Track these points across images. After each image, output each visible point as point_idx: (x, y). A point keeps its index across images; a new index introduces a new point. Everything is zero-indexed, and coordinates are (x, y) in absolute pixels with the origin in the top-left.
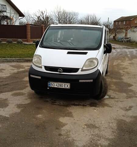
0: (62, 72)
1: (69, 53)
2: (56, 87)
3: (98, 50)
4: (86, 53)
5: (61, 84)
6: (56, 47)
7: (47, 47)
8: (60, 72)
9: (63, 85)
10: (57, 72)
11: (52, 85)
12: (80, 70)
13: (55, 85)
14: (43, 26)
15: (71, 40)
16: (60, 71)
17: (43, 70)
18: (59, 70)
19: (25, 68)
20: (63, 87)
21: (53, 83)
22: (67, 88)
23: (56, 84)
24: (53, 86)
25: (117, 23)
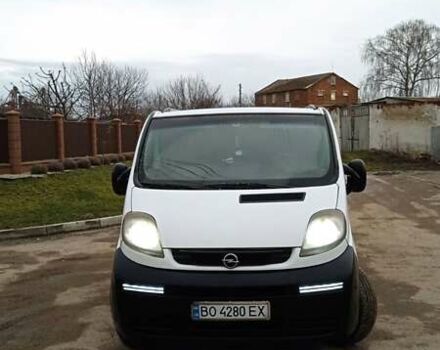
0: (239, 265)
1: (244, 199)
2: (222, 317)
3: (335, 182)
4: (300, 197)
5: (239, 304)
6: (194, 182)
7: (163, 183)
8: (231, 265)
9: (247, 308)
10: (221, 264)
11: (205, 313)
12: (297, 252)
13: (216, 311)
14: (59, 117)
15: (236, 158)
16: (231, 261)
17: (170, 263)
18: (228, 258)
19: (36, 262)
20: (247, 316)
21: (209, 307)
22: (261, 316)
23: (219, 308)
24: (209, 317)
25: (265, 98)
